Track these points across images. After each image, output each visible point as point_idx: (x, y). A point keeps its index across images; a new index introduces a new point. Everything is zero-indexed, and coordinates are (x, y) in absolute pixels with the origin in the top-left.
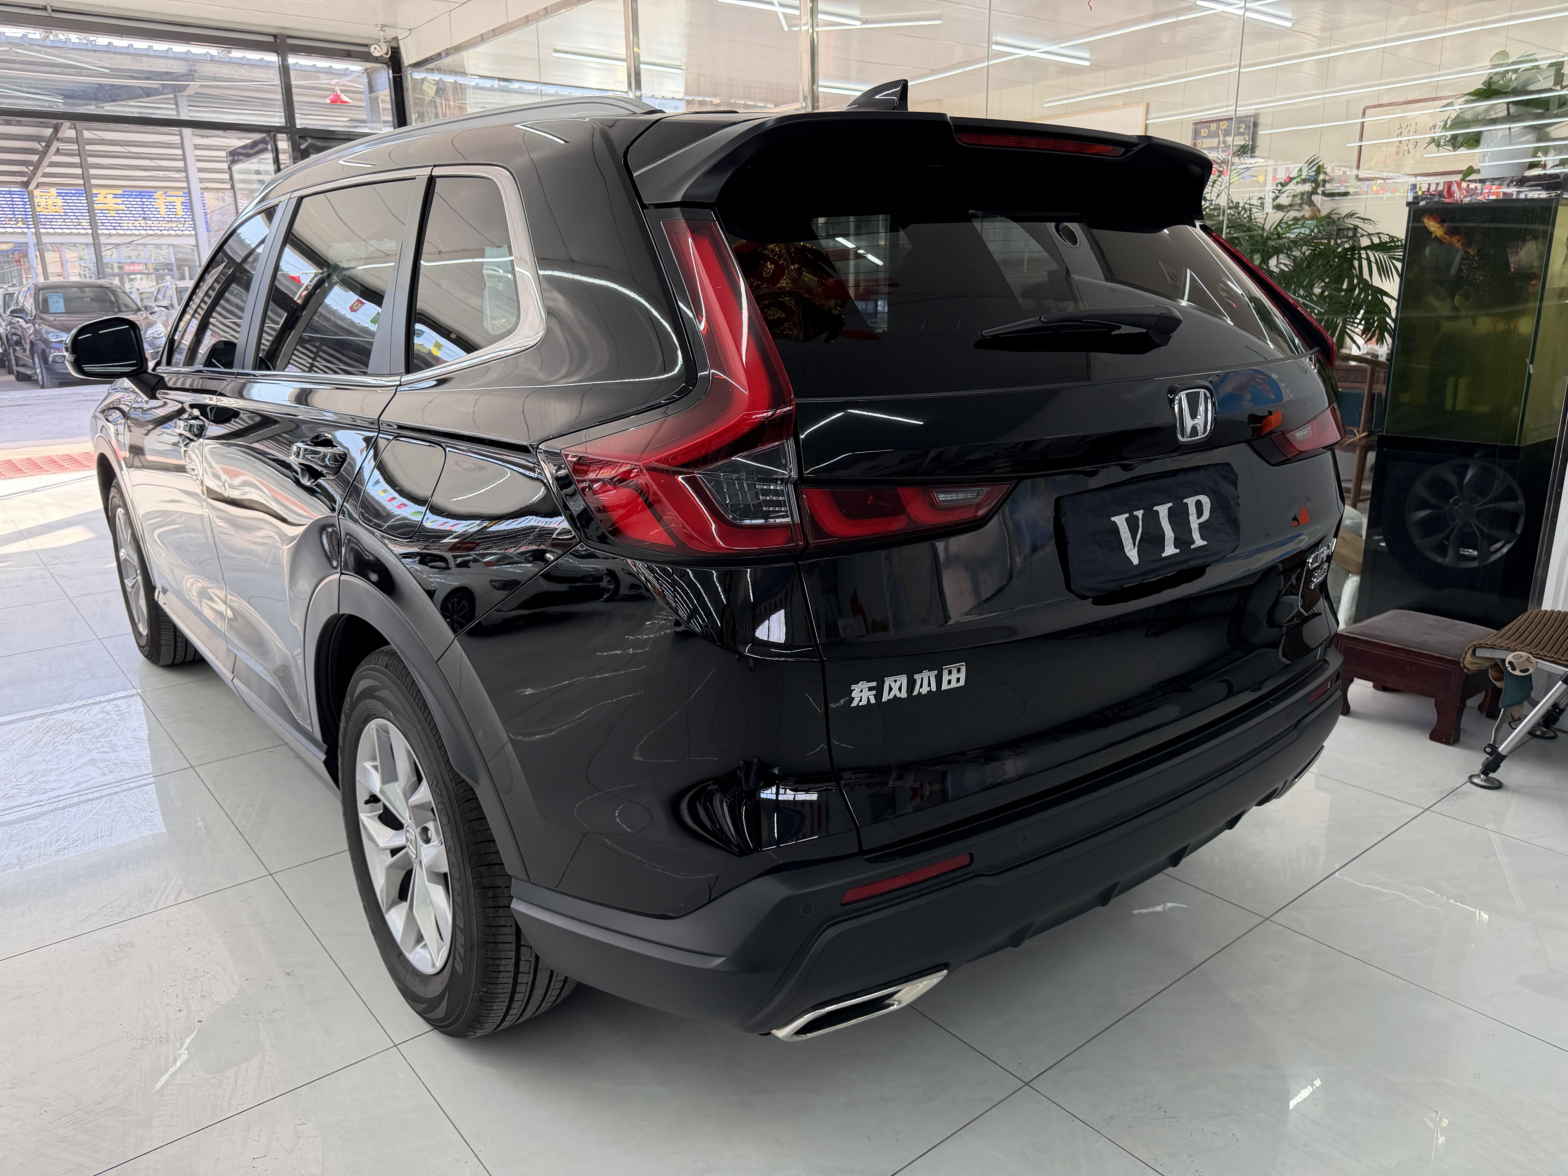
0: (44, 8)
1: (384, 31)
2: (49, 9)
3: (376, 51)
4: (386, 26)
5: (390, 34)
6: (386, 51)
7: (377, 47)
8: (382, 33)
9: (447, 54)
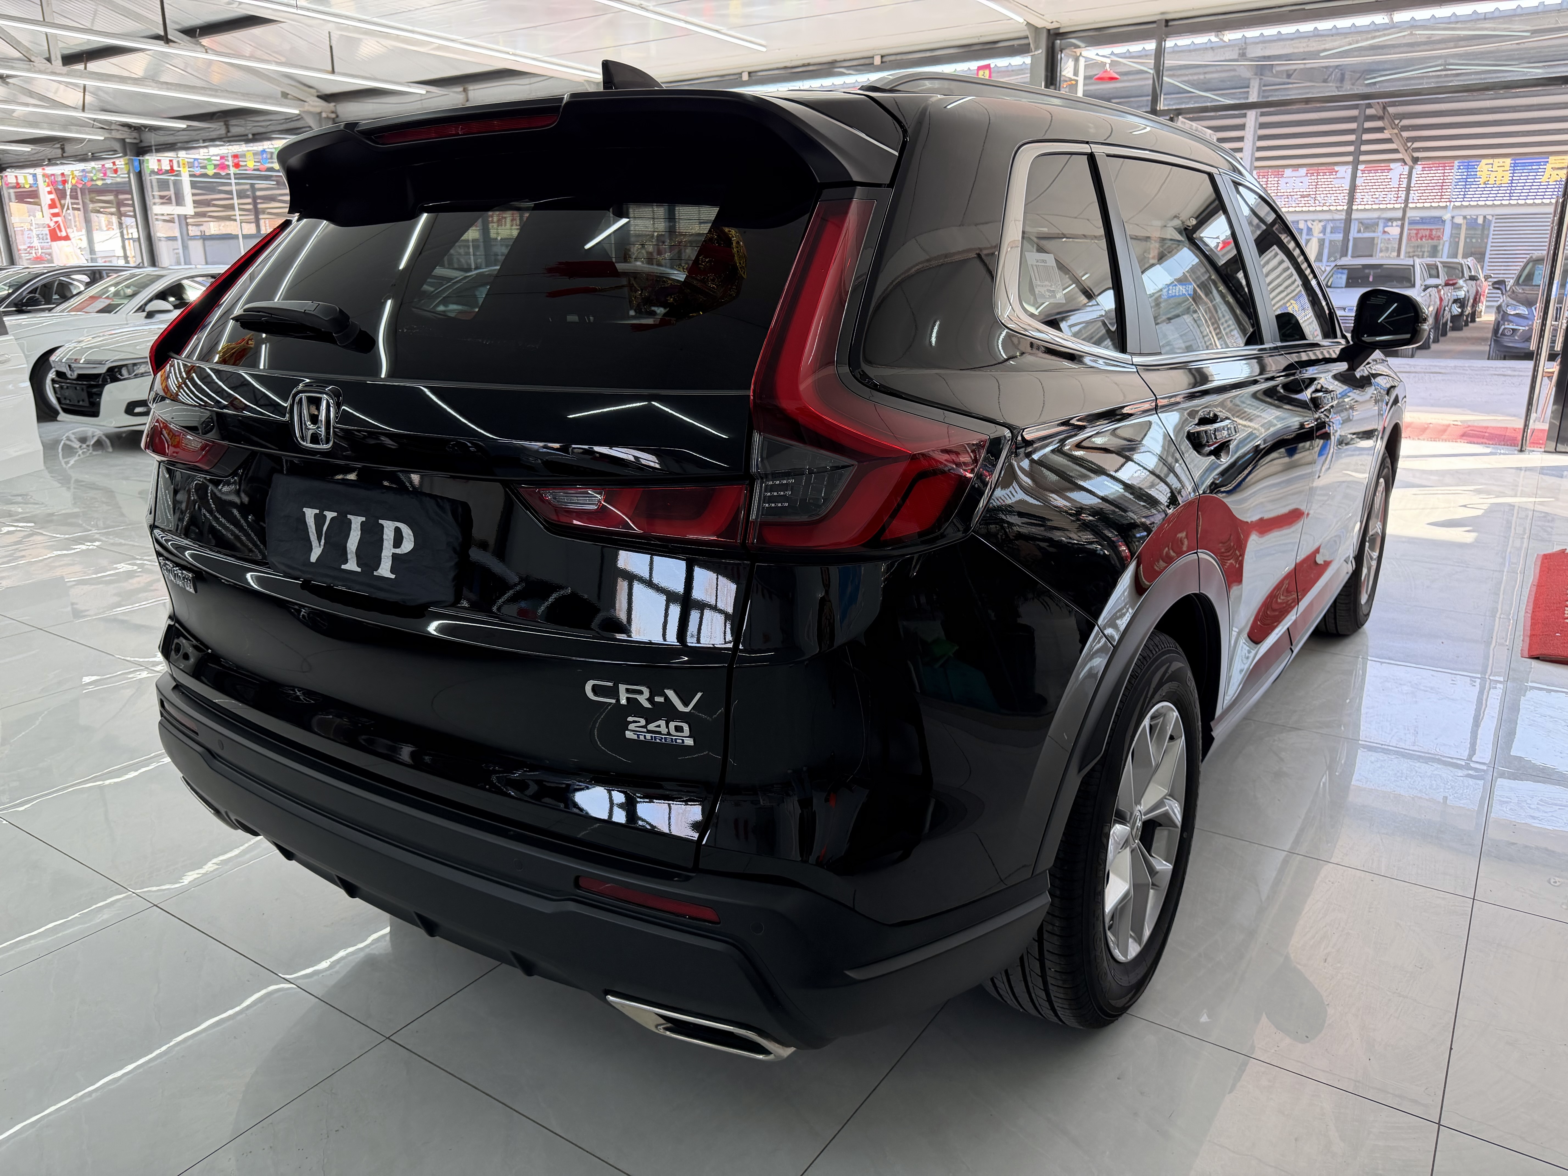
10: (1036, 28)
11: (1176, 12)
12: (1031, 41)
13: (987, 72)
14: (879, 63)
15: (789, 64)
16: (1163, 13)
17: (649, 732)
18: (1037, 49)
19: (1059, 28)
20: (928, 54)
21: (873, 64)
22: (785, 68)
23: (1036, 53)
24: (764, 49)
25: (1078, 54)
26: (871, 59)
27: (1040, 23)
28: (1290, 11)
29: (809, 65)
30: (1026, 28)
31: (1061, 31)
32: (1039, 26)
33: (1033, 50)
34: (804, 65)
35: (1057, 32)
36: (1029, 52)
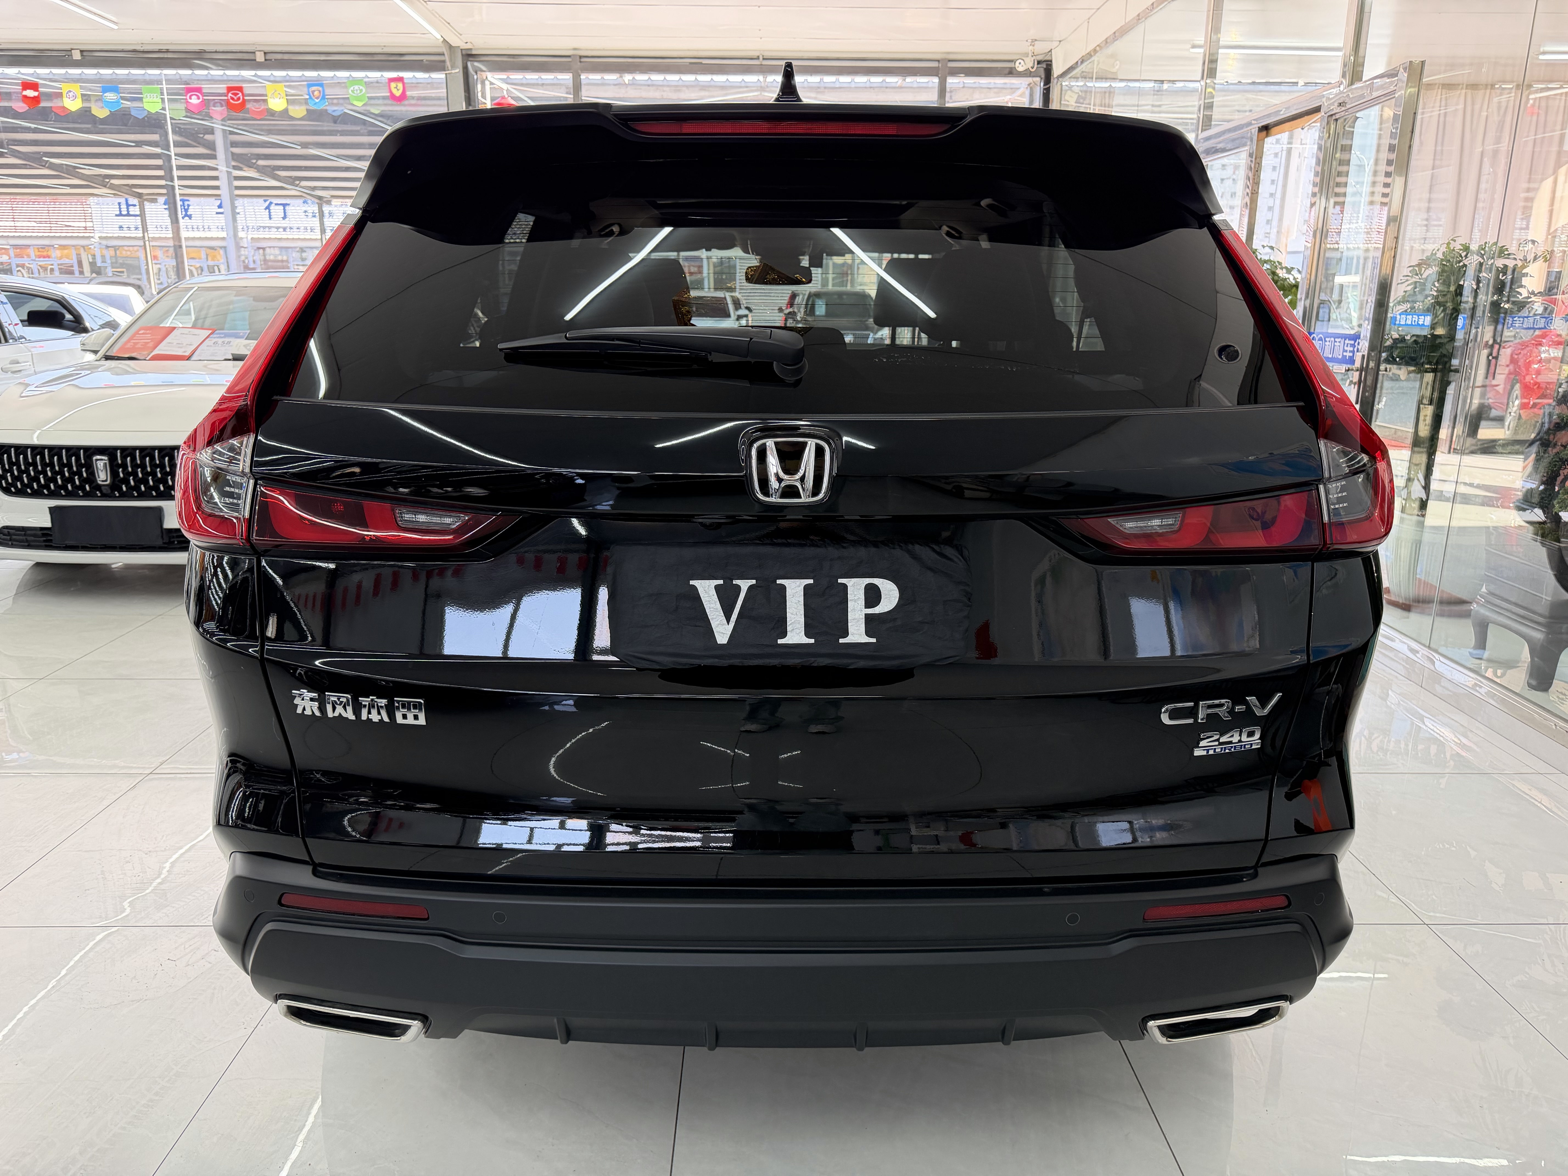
0: (758, 58)
1: (1033, 46)
2: (761, 58)
3: (1020, 66)
4: (1036, 40)
5: (1041, 48)
6: (1031, 65)
7: (1022, 62)
8: (1031, 48)
9: (1082, 62)
10: (451, 47)
11: (587, 50)
12: (447, 58)
13: (400, 85)
14: (263, 60)
15: (138, 48)
16: (575, 49)
17: (1221, 744)
18: (453, 67)
19: (471, 49)
20: (323, 58)
21: (255, 60)
22: (134, 51)
23: (453, 71)
24: (116, 27)
25: (485, 78)
26: (253, 55)
27: (455, 41)
28: (691, 63)
29: (167, 51)
30: (442, 45)
31: (474, 52)
32: (453, 45)
33: (450, 68)
34: (160, 51)
35: (469, 53)
36: (445, 71)
